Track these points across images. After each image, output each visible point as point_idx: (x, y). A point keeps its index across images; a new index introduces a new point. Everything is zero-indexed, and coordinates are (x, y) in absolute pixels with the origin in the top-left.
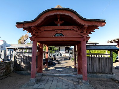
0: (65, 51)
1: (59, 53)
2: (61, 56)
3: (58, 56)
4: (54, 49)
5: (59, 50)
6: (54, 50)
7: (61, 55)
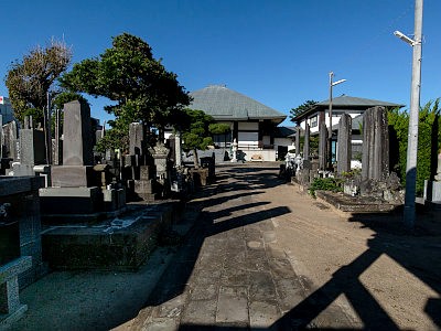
0: (260, 139)
1: (234, 149)
2: (240, 162)
3: (227, 163)
4: (206, 128)
5: (236, 136)
6: (207, 133)
7: (240, 155)
